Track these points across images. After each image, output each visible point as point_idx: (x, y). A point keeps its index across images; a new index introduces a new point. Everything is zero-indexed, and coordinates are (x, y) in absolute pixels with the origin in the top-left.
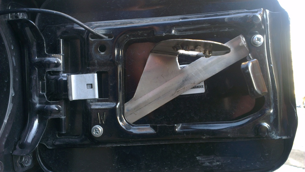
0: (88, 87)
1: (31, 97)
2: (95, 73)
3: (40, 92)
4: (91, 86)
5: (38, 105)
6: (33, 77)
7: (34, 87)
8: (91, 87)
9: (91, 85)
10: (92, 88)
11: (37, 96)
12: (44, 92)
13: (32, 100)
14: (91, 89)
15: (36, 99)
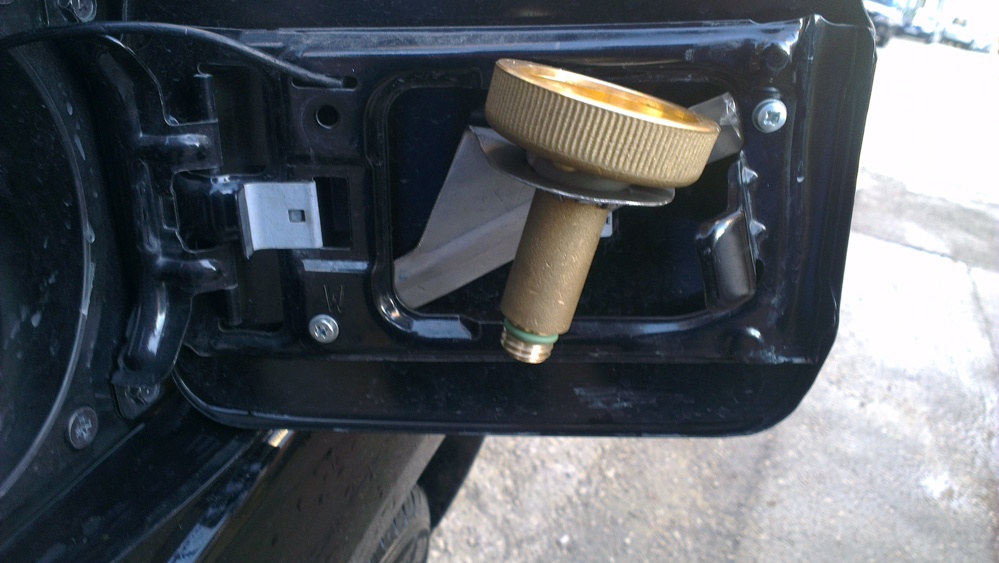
0: (294, 217)
1: (139, 238)
2: (310, 180)
3: (161, 225)
4: (303, 216)
5: (161, 260)
6: (137, 188)
7: (145, 216)
8: (300, 216)
9: (302, 212)
10: (303, 219)
11: (156, 236)
12: (175, 226)
13: (143, 247)
14: (302, 224)
15: (154, 245)
